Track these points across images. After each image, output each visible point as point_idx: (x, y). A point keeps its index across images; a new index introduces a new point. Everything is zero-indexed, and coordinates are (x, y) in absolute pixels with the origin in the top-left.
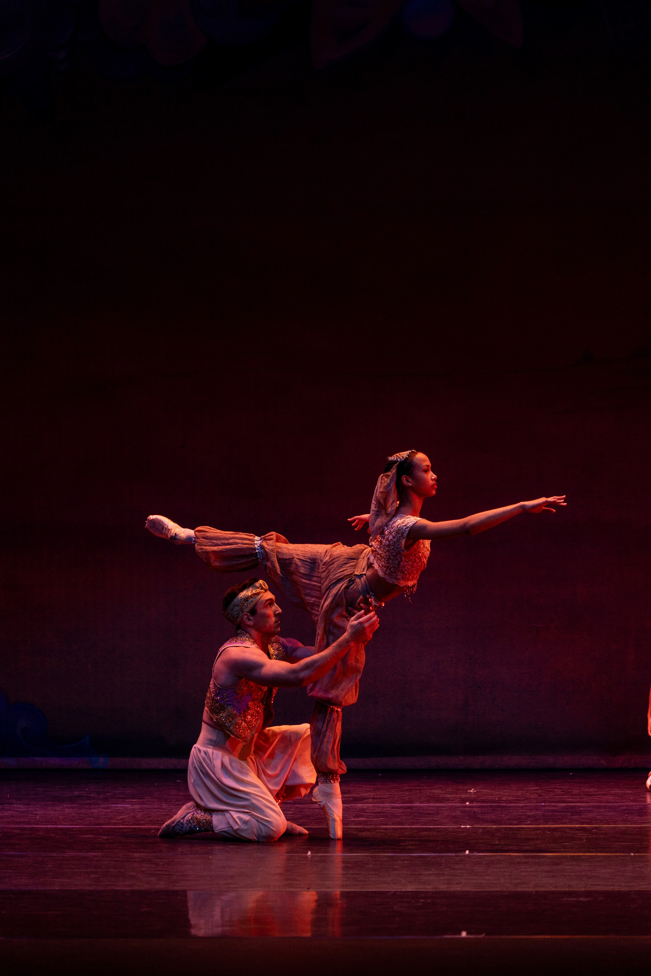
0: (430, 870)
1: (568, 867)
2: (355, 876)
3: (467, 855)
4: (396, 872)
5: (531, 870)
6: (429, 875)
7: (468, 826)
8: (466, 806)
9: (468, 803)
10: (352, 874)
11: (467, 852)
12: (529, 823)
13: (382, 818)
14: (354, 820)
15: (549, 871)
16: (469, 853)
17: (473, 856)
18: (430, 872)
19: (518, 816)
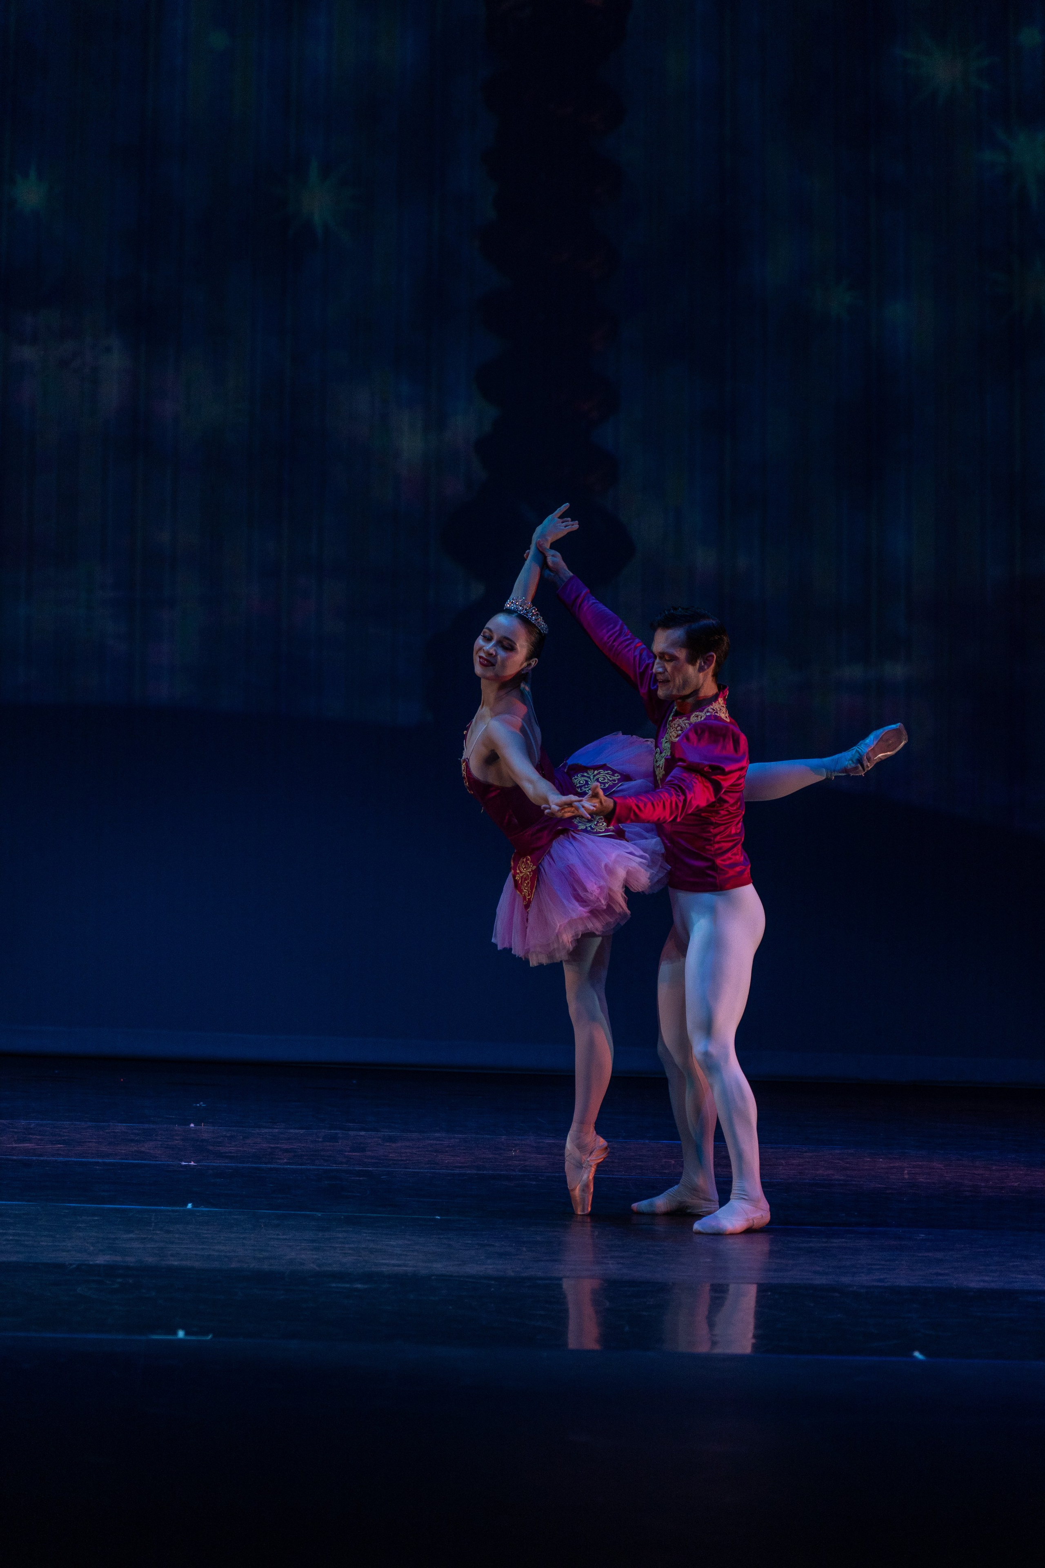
0: (132, 1232)
1: (340, 1235)
2: (16, 1238)
3: (189, 1210)
4: (81, 1234)
5: (284, 1237)
6: (131, 1239)
7: (192, 1163)
8: (190, 1129)
9: (192, 1125)
10: (13, 1235)
11: (190, 1206)
12: (285, 1161)
13: (59, 1144)
14: (16, 1147)
15: (313, 1241)
16: (193, 1207)
17: (199, 1211)
18: (131, 1235)
19: (269, 1150)
